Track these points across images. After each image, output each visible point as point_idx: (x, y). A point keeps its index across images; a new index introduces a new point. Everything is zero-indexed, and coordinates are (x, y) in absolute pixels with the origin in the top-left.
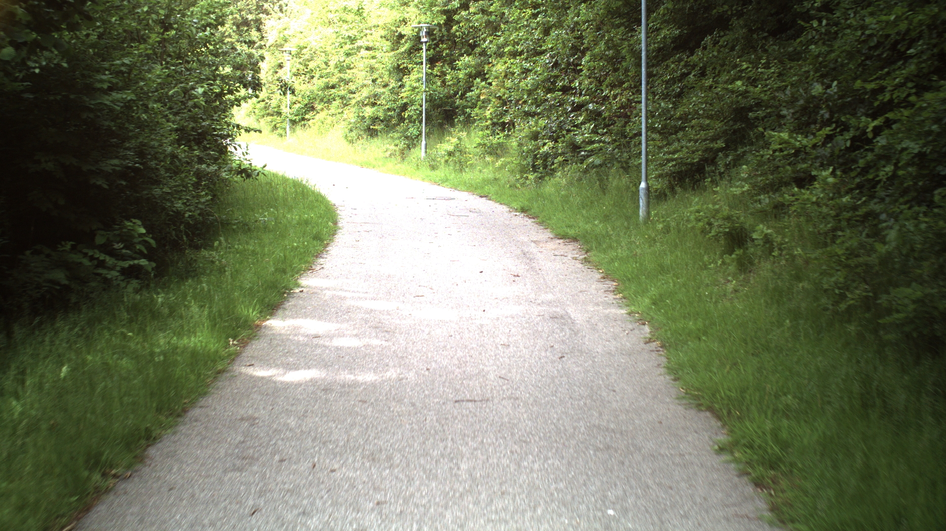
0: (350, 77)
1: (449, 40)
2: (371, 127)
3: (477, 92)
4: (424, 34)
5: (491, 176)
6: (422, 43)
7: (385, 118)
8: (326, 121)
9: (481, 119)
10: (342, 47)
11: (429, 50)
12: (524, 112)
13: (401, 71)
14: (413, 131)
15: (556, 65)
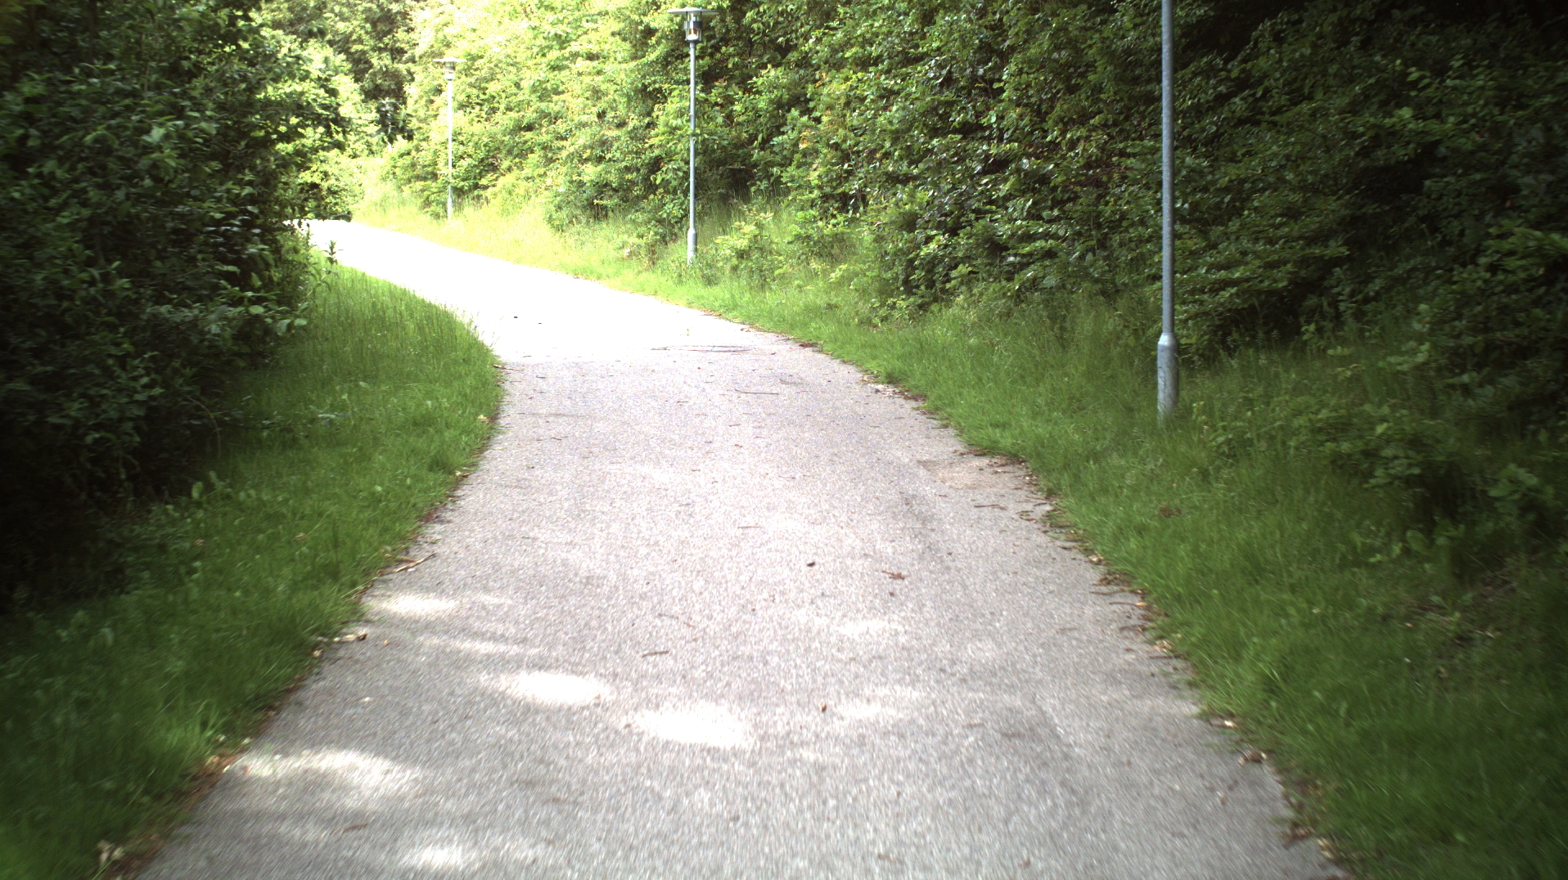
0: (557, 108)
1: (739, 38)
2: (596, 201)
3: (793, 135)
4: (692, 26)
5: (821, 301)
6: (687, 43)
7: (621, 184)
8: (517, 190)
9: (800, 187)
10: (544, 55)
11: (702, 58)
12: (886, 173)
13: (649, 96)
14: (671, 209)
15: (948, 81)
